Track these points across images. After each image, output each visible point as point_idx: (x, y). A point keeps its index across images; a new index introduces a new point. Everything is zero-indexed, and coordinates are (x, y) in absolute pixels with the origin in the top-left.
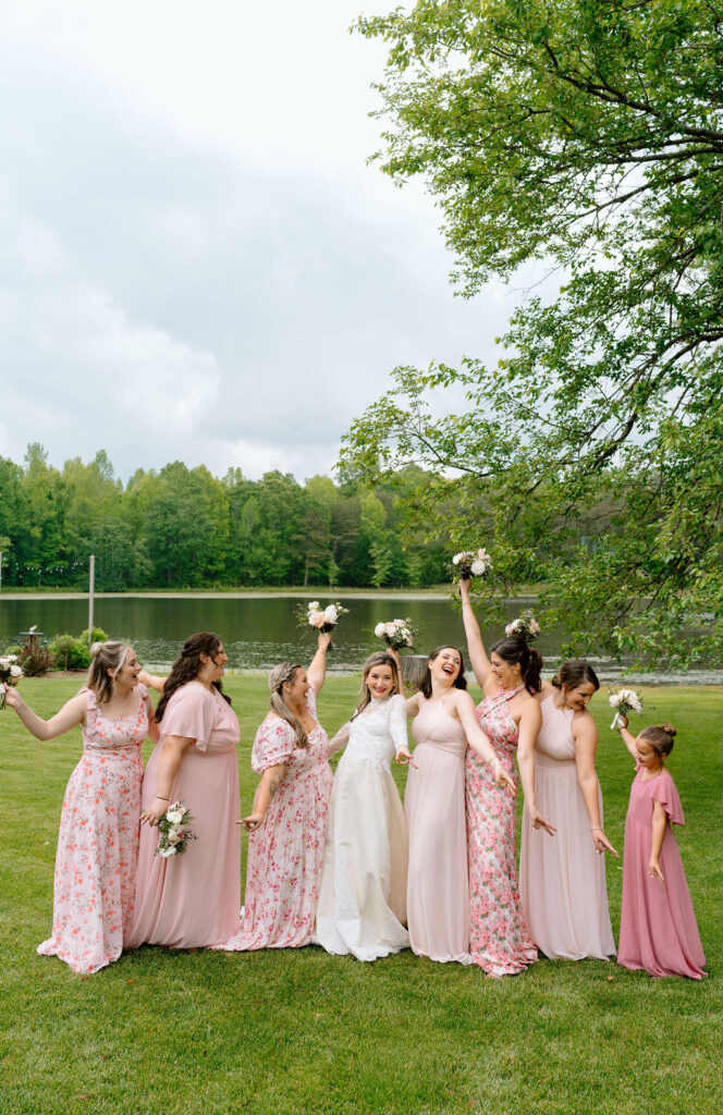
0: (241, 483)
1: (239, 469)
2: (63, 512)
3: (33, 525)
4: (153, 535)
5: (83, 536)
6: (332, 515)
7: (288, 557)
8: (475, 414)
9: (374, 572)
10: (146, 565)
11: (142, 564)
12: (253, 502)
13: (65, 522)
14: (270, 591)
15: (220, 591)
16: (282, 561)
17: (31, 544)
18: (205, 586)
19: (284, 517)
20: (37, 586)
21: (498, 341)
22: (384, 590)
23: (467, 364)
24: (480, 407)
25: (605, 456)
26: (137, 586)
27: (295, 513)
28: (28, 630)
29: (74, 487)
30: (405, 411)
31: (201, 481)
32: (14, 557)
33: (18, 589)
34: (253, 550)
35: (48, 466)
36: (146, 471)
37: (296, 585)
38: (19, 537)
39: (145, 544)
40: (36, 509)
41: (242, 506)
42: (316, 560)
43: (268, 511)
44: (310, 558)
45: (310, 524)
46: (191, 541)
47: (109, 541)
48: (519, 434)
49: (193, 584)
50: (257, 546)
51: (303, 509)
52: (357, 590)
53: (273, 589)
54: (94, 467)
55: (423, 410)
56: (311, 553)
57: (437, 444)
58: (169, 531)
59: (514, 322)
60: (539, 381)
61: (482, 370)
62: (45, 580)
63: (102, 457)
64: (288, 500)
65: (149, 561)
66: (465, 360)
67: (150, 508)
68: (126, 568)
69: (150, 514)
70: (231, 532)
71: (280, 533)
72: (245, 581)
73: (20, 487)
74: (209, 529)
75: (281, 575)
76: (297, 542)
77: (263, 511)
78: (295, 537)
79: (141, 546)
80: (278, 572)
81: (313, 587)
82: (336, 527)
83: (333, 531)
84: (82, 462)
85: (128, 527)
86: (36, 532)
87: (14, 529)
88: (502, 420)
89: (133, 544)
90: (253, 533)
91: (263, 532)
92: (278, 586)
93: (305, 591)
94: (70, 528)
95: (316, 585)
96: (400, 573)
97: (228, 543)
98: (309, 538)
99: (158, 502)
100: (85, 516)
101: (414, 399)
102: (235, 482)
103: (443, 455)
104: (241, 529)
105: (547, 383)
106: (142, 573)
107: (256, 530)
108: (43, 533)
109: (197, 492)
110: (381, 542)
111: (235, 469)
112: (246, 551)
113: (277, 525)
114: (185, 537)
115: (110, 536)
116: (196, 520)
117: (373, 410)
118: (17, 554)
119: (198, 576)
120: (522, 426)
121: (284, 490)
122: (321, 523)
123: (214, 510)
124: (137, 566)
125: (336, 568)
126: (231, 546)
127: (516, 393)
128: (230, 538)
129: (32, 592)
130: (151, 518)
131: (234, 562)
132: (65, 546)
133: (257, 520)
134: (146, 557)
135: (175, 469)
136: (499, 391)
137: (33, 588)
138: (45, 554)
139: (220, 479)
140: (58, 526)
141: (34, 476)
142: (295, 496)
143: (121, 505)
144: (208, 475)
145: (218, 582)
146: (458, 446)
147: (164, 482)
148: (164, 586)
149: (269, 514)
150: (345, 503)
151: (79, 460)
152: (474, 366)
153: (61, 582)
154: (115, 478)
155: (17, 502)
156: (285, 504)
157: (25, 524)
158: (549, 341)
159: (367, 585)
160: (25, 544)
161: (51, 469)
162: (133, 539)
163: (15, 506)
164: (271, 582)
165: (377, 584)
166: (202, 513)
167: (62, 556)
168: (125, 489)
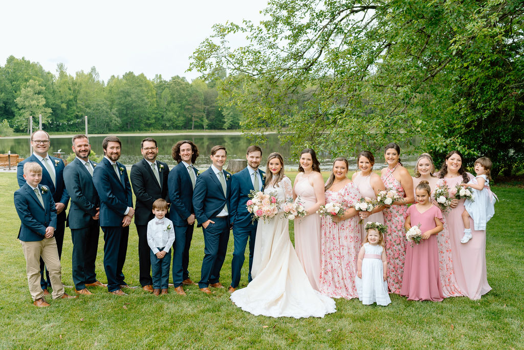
0: (161, 82)
1: (160, 75)
2: (76, 96)
3: (62, 102)
4: (120, 107)
5: (86, 108)
6: (205, 96)
7: (184, 116)
8: (249, 47)
9: (225, 122)
10: (117, 121)
11: (115, 120)
12: (167, 90)
13: (78, 101)
14: (177, 132)
15: (153, 132)
16: (181, 118)
17: (62, 112)
18: (146, 130)
19: (181, 97)
20: (66, 131)
21: (261, 12)
22: (229, 131)
23: (245, 23)
24: (252, 43)
25: (310, 66)
26: (114, 131)
27: (187, 95)
28: (57, 152)
29: (81, 84)
30: (218, 45)
31: (142, 81)
32: (54, 118)
33: (56, 133)
34: (168, 113)
35: (68, 74)
36: (116, 76)
37: (189, 129)
38: (56, 108)
39: (117, 111)
40: (63, 95)
41: (161, 92)
42: (197, 117)
43: (174, 95)
44: (195, 117)
45: (194, 100)
46: (138, 110)
47: (99, 110)
48: (270, 56)
49: (140, 130)
50: (169, 111)
51: (191, 94)
52: (217, 131)
53: (178, 131)
54: (90, 75)
55: (227, 45)
56: (195, 114)
57: (234, 60)
58: (128, 104)
59: (269, 4)
60: (278, 31)
61: (252, 26)
62: (70, 129)
63: (93, 69)
64: (183, 89)
65: (119, 119)
66: (244, 21)
67: (118, 94)
68: (107, 122)
69: (118, 97)
70: (157, 105)
71: (180, 105)
72: (164, 128)
73: (55, 84)
74: (146, 104)
75: (181, 125)
76: (188, 109)
77: (172, 95)
78: (187, 107)
79: (115, 112)
80: (180, 123)
81: (196, 130)
82: (206, 102)
83: (205, 104)
84: (84, 72)
85: (108, 103)
86: (64, 106)
87: (53, 104)
88: (262, 49)
89: (111, 111)
90: (167, 105)
91: (172, 104)
92: (180, 130)
93: (193, 132)
94: (80, 104)
95: (198, 129)
96: (237, 123)
97: (156, 110)
98: (194, 107)
99: (122, 91)
100: (87, 98)
101: (222, 40)
102: (159, 81)
103: (237, 66)
104: (162, 103)
105: (282, 31)
106: (115, 125)
107: (169, 104)
108: (67, 106)
109: (141, 86)
110: (227, 109)
111: (159, 75)
112: (165, 114)
113: (179, 101)
114: (135, 107)
115: (99, 107)
116: (140, 100)
117: (203, 44)
118: (55, 117)
119: (142, 125)
120: (271, 52)
121: (181, 84)
122: (199, 100)
123: (149, 94)
124: (113, 121)
125: (207, 121)
126: (157, 111)
127: (267, 37)
128: (157, 108)
129: (63, 134)
130: (119, 99)
131: (159, 119)
132: (78, 112)
133: (169, 99)
134: (117, 117)
135: (129, 76)
136: (260, 35)
137: (64, 133)
138: (69, 116)
139: (151, 80)
140: (75, 103)
141: (61, 80)
142: (187, 88)
143: (105, 93)
144: (145, 78)
145: (152, 128)
146: (244, 62)
147: (125, 81)
148: (126, 131)
149: (175, 96)
150: (210, 90)
151: (82, 71)
152: (248, 24)
153: (77, 129)
154: (101, 79)
155: (54, 92)
156: (182, 91)
157: (58, 102)
158: (284, 13)
159: (221, 129)
160: (59, 112)
161: (70, 75)
162: (111, 109)
163: (53, 94)
164: (177, 128)
165: (226, 128)
166: (143, 96)
167: (77, 117)
168: (106, 85)
